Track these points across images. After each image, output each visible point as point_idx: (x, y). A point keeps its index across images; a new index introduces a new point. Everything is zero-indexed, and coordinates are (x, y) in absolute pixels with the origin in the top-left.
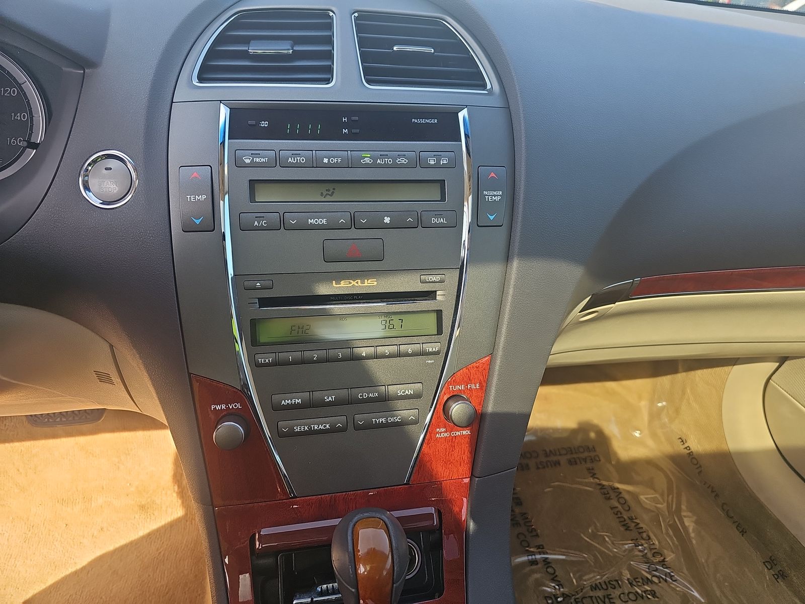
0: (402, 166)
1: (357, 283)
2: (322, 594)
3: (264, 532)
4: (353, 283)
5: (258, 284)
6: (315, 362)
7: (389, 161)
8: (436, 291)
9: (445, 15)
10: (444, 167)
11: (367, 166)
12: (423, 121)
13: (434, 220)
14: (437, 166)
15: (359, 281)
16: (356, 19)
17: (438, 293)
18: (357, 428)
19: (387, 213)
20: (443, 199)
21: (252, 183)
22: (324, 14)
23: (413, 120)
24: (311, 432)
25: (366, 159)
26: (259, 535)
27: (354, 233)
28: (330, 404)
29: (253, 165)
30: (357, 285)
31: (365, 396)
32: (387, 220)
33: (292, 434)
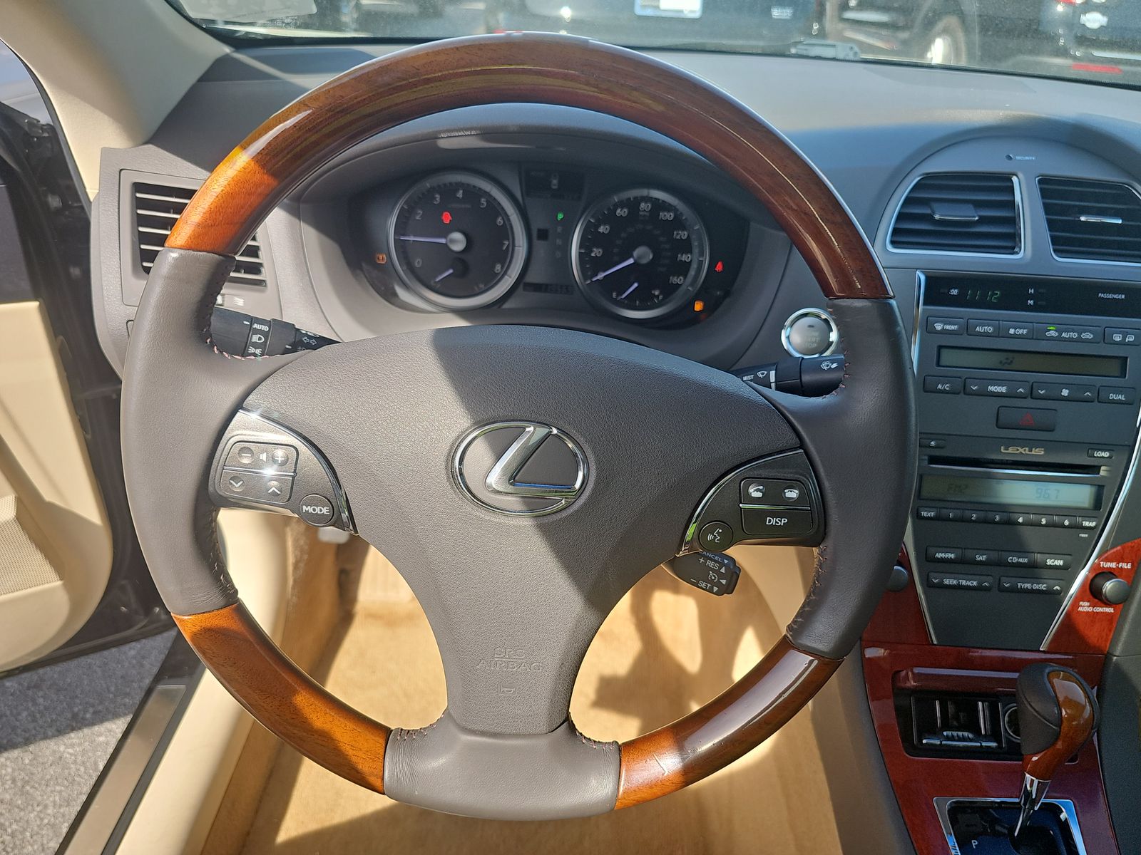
0: (1087, 341)
1: (1025, 450)
2: (948, 738)
3: (916, 670)
4: (1021, 450)
5: (933, 443)
6: (974, 521)
7: (1074, 335)
8: (1101, 466)
9: (1132, 180)
10: (1130, 344)
11: (1051, 338)
12: (1110, 296)
13: (1112, 396)
14: (1122, 343)
15: (1027, 449)
16: (1039, 181)
17: (1103, 468)
18: (1002, 590)
19: (1066, 386)
20: (1123, 375)
21: (940, 347)
22: (1007, 178)
23: (1100, 295)
24: (959, 587)
25: (1051, 332)
26: (913, 673)
27: (1029, 402)
28: (981, 563)
29: (944, 332)
30: (1024, 452)
31: (1015, 560)
32: (1065, 393)
33: (942, 586)
